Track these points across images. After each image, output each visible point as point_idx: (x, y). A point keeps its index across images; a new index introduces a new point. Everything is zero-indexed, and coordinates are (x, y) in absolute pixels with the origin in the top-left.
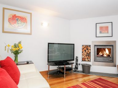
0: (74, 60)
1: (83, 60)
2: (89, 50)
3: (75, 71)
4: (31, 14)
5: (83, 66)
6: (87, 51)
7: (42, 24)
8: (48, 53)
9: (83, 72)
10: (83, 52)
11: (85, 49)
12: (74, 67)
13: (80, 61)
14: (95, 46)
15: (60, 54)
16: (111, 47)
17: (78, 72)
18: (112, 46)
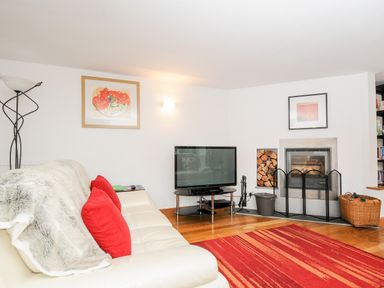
0: (235, 184)
1: (261, 184)
2: (274, 162)
3: (240, 210)
4: (138, 84)
5: (259, 198)
6: (268, 162)
7: (161, 104)
8: (176, 170)
9: (258, 211)
10: (258, 166)
11: (265, 158)
12: (237, 200)
13: (252, 187)
14: (287, 150)
15: (210, 171)
16: (325, 154)
17: (248, 211)
18: (328, 150)
